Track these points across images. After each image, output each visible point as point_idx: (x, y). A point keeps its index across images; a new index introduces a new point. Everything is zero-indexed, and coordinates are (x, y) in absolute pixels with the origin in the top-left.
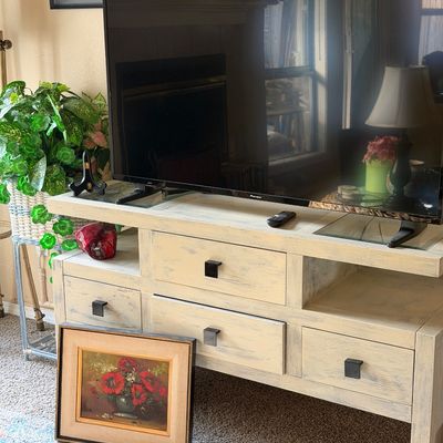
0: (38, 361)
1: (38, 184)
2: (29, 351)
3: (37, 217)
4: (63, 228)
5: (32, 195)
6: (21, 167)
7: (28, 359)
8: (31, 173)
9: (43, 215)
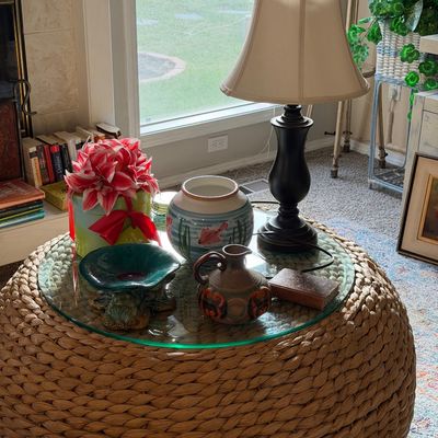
0: (380, 191)
1: (412, 25)
2: (374, 181)
3: (405, 56)
4: (428, 68)
5: (404, 35)
6: (398, 7)
7: (371, 188)
8: (407, 14)
9: (411, 55)
